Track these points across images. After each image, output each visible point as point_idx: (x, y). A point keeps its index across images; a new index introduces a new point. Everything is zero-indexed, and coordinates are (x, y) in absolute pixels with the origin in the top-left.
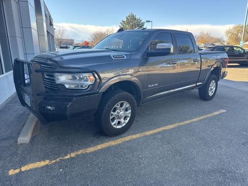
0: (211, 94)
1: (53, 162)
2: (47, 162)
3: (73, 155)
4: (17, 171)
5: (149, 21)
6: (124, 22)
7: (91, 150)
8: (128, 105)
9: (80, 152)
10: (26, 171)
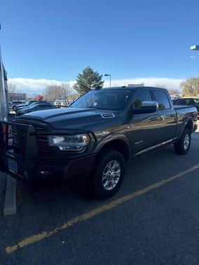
0: (185, 147)
1: (50, 233)
2: (44, 234)
3: (70, 224)
4: (15, 248)
5: (107, 75)
6: (81, 75)
7: (86, 216)
8: (118, 165)
9: (76, 220)
10: (25, 247)
